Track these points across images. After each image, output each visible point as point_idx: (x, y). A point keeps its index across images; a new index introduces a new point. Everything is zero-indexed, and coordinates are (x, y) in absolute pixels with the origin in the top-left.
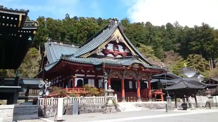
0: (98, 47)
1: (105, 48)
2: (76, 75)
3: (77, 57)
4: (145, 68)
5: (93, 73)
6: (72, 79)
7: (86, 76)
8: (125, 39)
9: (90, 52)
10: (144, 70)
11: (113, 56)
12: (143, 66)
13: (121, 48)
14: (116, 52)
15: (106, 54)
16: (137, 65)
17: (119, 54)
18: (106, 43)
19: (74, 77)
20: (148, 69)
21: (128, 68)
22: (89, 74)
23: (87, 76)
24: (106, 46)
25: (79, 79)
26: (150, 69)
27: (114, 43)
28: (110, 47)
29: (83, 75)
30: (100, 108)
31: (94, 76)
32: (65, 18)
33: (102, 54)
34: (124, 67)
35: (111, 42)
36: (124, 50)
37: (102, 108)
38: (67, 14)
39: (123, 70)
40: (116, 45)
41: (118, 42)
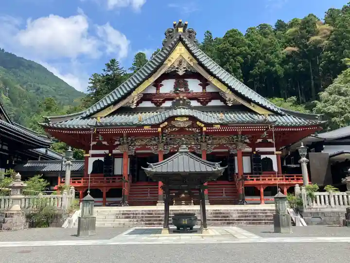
1: (153, 91)
4: (208, 125)
7: (111, 152)
13: (194, 86)
16: (185, 119)
18: (152, 80)
19: (86, 155)
20: (217, 127)
23: (114, 151)
24: (157, 84)
25: (96, 159)
27: (171, 75)
28: (168, 87)
33: (148, 104)
35: (166, 76)
36: (204, 88)
40: (181, 81)
41: (181, 73)
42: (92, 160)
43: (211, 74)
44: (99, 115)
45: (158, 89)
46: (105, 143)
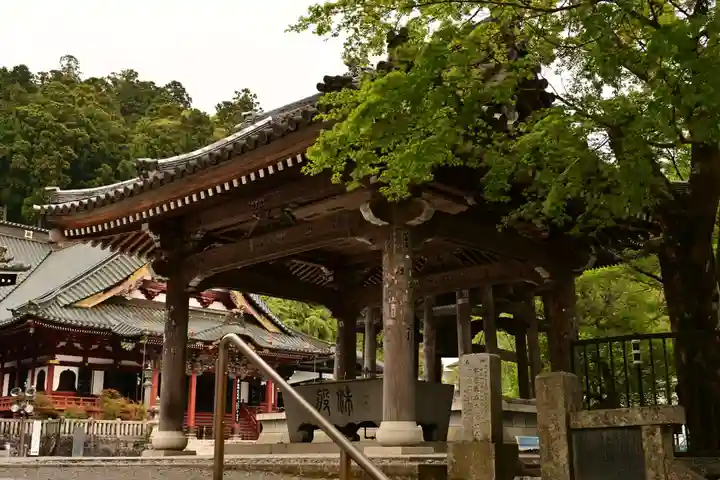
0: (129, 277)
3: (66, 306)
5: (109, 351)
6: (46, 369)
9: (107, 290)
12: (254, 343)
15: (150, 296)
19: (51, 362)
21: (211, 347)
22: (95, 354)
23: (91, 360)
25: (66, 368)
29: (79, 359)
31: (111, 361)
34: (199, 344)
39: (197, 352)
42: (58, 370)
44: (83, 303)
46: (78, 345)
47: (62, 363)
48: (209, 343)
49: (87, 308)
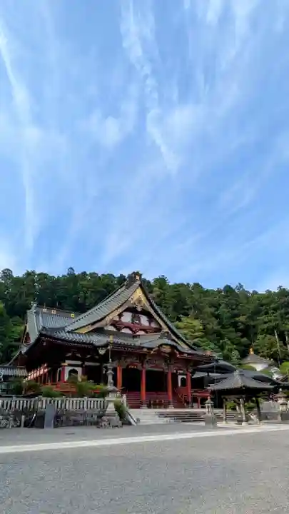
0: (105, 317)
1: (117, 319)
2: (68, 362)
3: (69, 332)
4: (181, 353)
5: (96, 359)
6: (61, 369)
7: (84, 363)
8: (152, 306)
9: (93, 324)
10: (178, 356)
11: (130, 332)
12: (178, 350)
13: (144, 321)
14: (137, 325)
15: (119, 329)
16: (169, 347)
17: (141, 330)
18: (120, 310)
19: (63, 364)
20: (185, 355)
21: (152, 352)
22: (89, 360)
23: (86, 363)
24: (120, 315)
25: (72, 368)
26: (189, 354)
27: (132, 310)
28: (127, 318)
29: (79, 363)
30: (95, 417)
31: (98, 364)
32: (68, 274)
33: (112, 328)
34: (145, 350)
35: (127, 310)
36: (150, 323)
37: (98, 417)
38: (71, 268)
39: (144, 355)
40: (137, 315)
41: (139, 309)
42: (67, 369)
43: (158, 315)
44: (81, 331)
45: (120, 318)
46: (79, 355)
47: (70, 365)
48: (151, 349)
49: (82, 334)
